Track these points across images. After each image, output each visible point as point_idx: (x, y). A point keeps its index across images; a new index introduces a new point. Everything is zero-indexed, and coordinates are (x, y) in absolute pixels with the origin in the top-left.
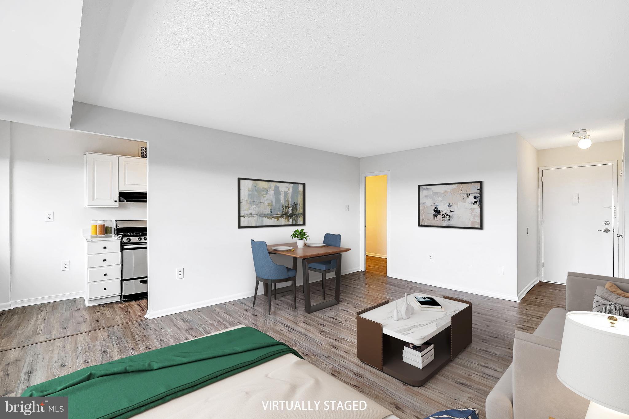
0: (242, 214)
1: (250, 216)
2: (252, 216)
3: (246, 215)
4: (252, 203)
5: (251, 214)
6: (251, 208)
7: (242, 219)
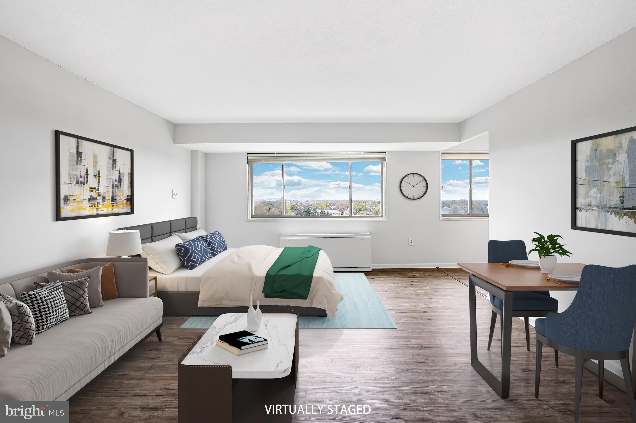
0: (579, 205)
1: (588, 208)
2: (591, 209)
3: (583, 207)
4: (592, 183)
5: (589, 205)
6: (590, 193)
7: (579, 213)
